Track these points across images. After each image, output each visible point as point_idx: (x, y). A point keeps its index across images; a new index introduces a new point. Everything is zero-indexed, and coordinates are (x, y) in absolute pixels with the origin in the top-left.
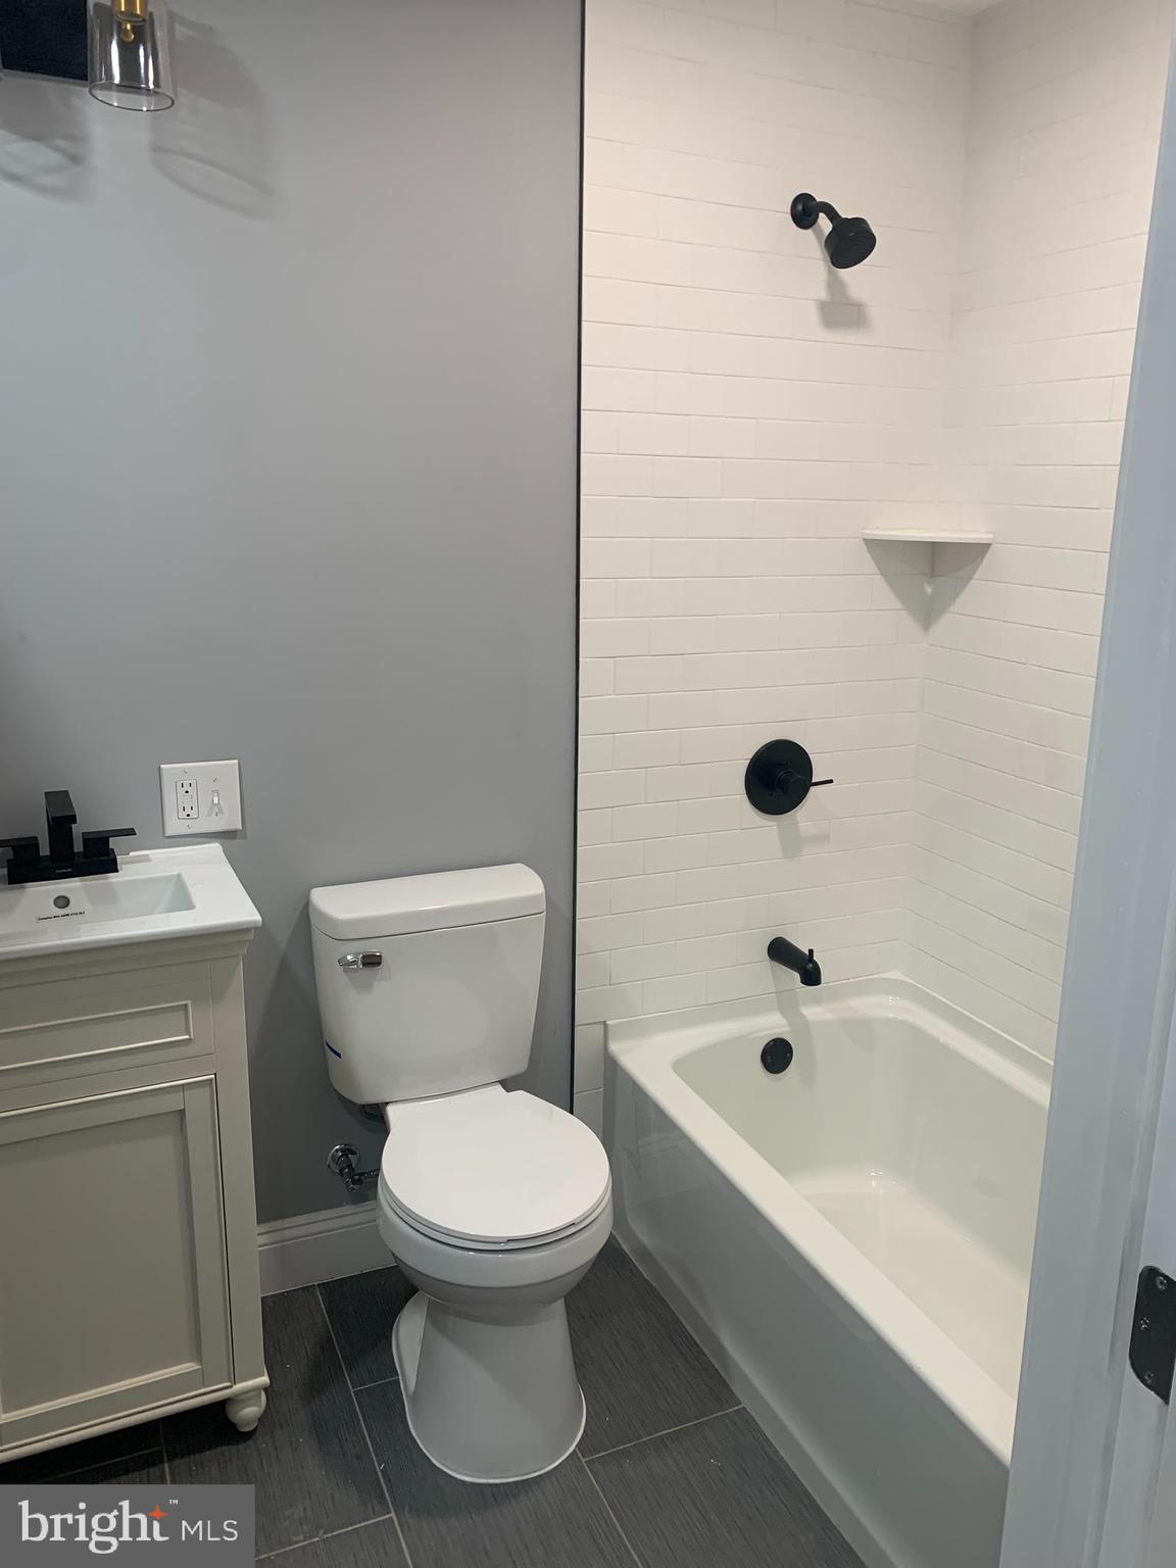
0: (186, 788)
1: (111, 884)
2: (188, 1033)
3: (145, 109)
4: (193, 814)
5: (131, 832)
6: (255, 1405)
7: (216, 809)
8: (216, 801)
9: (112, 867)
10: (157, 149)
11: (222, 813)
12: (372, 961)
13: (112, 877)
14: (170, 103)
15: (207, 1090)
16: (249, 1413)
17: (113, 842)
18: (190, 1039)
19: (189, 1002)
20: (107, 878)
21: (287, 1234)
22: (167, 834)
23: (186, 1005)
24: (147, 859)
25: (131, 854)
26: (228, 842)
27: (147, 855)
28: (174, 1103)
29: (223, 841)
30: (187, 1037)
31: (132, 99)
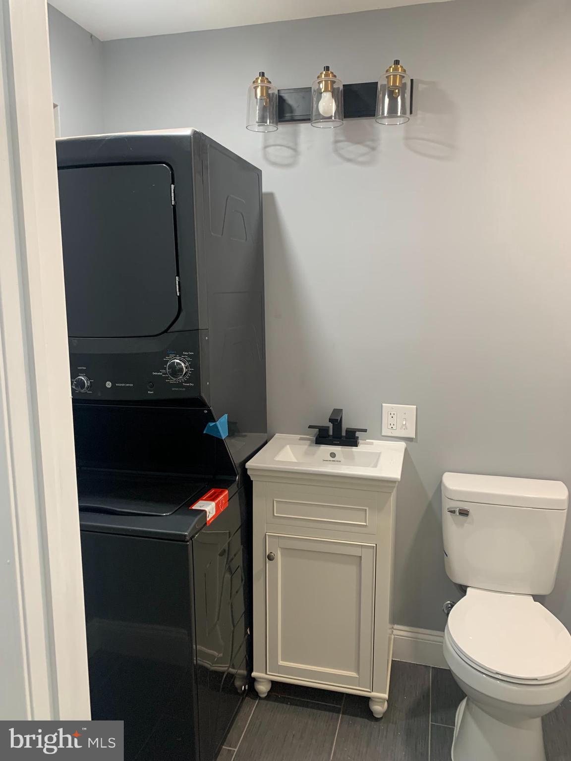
0: (392, 415)
1: (352, 451)
2: (366, 522)
3: (398, 124)
4: (394, 427)
5: (365, 431)
6: (381, 707)
7: (405, 427)
8: (404, 423)
9: (355, 444)
10: (407, 138)
11: (407, 429)
12: (464, 513)
13: (354, 449)
14: (408, 120)
15: (371, 550)
16: (378, 709)
17: (358, 434)
18: (366, 526)
19: (367, 508)
20: (352, 448)
21: (420, 636)
22: (383, 434)
23: (366, 510)
24: (372, 444)
25: (367, 441)
26: (409, 442)
27: (372, 442)
28: (357, 552)
29: (407, 442)
30: (365, 524)
31: (393, 120)
